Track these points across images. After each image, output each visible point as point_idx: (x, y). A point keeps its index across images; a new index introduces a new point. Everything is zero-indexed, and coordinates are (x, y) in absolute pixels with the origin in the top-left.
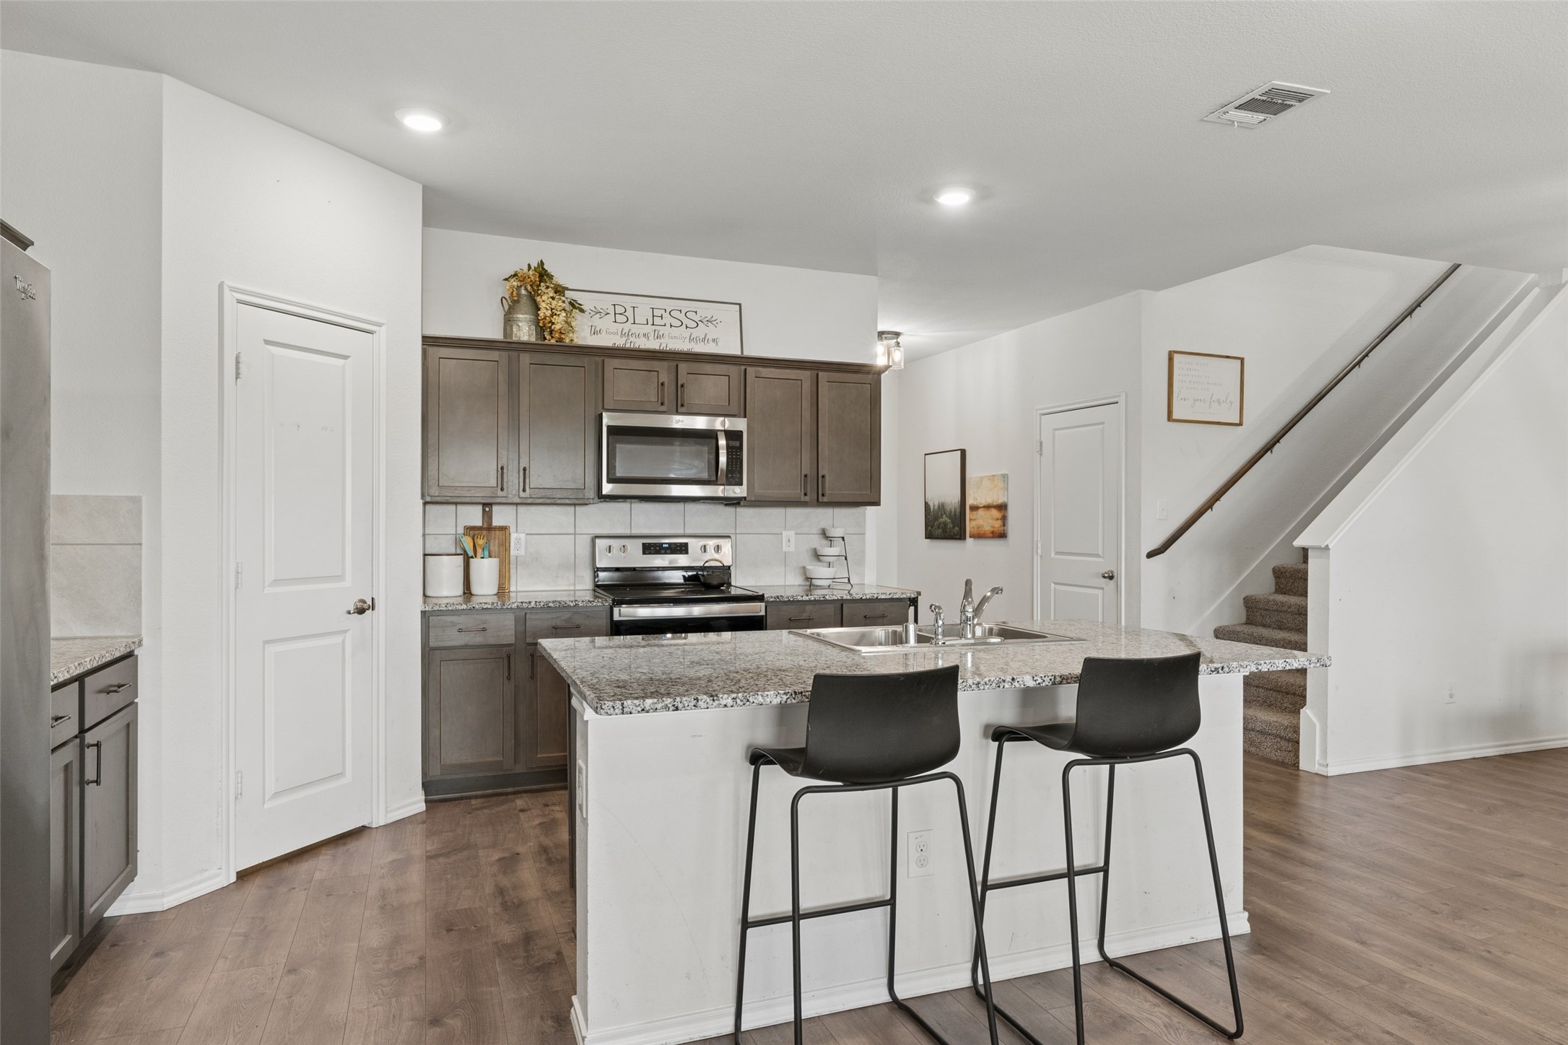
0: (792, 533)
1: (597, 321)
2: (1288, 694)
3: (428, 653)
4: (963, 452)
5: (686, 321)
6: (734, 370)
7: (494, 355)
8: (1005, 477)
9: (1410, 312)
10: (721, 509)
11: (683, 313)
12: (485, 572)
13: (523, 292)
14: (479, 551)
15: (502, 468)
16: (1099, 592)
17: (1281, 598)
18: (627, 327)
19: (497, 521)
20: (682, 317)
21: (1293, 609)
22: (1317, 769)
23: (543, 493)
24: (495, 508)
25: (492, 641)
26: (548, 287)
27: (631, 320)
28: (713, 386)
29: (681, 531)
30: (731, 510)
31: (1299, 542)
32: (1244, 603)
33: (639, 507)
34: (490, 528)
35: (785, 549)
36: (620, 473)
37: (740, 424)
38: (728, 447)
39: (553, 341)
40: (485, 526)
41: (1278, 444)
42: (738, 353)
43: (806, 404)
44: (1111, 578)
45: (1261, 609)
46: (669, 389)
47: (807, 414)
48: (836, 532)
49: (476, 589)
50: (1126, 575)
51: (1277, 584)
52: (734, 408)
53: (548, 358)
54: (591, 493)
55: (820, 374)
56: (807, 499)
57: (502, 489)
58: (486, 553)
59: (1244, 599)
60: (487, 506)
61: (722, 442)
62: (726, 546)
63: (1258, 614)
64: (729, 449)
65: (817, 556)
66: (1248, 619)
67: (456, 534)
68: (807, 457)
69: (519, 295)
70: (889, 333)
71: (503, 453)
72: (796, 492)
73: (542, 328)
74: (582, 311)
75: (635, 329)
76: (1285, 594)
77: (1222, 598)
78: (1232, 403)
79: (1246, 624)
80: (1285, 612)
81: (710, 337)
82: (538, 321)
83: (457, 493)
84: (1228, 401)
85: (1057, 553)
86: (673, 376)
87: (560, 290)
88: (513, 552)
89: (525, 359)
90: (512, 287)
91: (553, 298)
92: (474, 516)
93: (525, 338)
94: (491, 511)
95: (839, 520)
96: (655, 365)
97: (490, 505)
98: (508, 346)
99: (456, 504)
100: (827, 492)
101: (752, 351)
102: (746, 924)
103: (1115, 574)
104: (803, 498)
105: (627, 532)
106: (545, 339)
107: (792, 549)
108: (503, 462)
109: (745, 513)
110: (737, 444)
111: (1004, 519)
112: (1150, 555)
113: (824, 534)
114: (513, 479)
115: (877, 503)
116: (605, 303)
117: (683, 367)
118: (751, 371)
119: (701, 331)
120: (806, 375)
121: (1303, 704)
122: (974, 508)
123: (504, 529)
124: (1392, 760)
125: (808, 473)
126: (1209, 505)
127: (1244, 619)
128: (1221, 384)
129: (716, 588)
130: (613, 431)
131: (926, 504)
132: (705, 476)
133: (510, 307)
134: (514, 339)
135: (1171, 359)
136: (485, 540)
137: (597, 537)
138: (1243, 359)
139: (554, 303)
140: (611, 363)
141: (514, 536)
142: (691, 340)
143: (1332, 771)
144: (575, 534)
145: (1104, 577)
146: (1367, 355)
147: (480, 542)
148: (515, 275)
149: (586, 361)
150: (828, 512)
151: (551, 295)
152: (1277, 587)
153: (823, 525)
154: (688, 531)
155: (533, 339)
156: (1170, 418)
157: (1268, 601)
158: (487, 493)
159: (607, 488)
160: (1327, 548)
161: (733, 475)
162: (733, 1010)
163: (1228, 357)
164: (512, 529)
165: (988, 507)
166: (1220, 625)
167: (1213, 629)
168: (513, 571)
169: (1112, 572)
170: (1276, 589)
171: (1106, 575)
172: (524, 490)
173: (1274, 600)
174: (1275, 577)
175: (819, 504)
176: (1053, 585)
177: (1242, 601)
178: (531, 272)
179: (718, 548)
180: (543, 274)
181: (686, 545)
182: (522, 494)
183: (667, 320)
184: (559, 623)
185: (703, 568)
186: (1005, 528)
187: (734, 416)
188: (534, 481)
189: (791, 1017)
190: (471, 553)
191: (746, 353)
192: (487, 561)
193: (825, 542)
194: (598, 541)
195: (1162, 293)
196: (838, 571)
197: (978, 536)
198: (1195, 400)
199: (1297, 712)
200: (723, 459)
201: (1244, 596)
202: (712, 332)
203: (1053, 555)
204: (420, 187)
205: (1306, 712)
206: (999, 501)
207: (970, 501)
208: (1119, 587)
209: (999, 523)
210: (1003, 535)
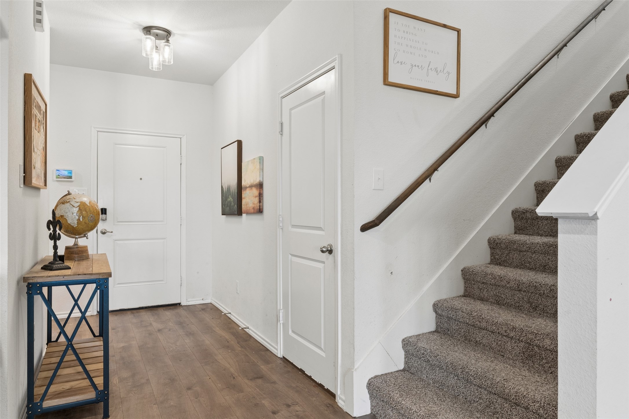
2: (518, 405)
4: (240, 143)
8: (262, 159)
9: (596, 15)
16: (321, 265)
17: (498, 271)
21: (512, 284)
32: (462, 274)
41: (492, 118)
44: (330, 252)
45: (479, 282)
50: (342, 250)
51: (492, 254)
59: (462, 271)
63: (475, 287)
66: (466, 290)
76: (500, 264)
77: (441, 271)
78: (449, 73)
79: (464, 296)
80: (503, 287)
84: (445, 71)
85: (294, 226)
103: (333, 248)
111: (261, 196)
122: (246, 188)
126: (428, 175)
128: (438, 53)
131: (222, 188)
135: (386, 17)
138: (460, 30)
145: (323, 252)
146: (565, 45)
152: (492, 258)
156: (386, 81)
157: (486, 274)
160: (594, 217)
163: (445, 26)
165: (252, 186)
166: (439, 299)
167: (432, 304)
169: (331, 246)
170: (491, 260)
171: (324, 249)
173: (492, 274)
174: (490, 248)
176: (290, 256)
177: (460, 272)
186: (261, 204)
197: (248, 213)
198: (412, 66)
201: (462, 268)
206: (257, 181)
207: (244, 183)
208: (335, 262)
209: (257, 200)
210: (260, 211)
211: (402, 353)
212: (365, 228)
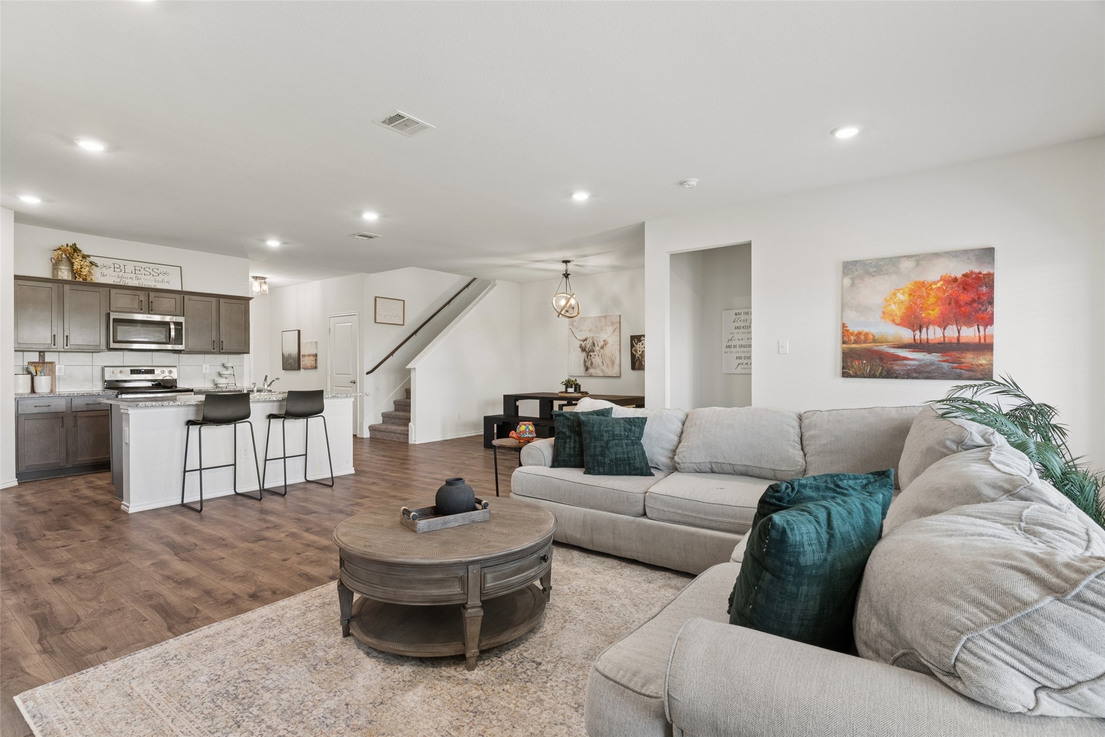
0: (208, 366)
1: (104, 270)
3: (18, 416)
4: (299, 331)
5: (152, 273)
6: (178, 296)
7: (50, 285)
8: (316, 343)
10: (171, 355)
11: (151, 269)
12: (43, 383)
13: (64, 256)
14: (39, 373)
15: (54, 336)
16: (351, 389)
18: (121, 274)
19: (47, 359)
20: (150, 271)
22: (413, 443)
23: (77, 347)
24: (46, 353)
25: (53, 411)
26: (78, 256)
27: (123, 271)
28: (168, 302)
29: (151, 364)
30: (176, 356)
31: (408, 367)
33: (127, 353)
34: (44, 363)
35: (204, 372)
36: (119, 339)
37: (181, 319)
38: (175, 329)
39: (81, 280)
40: (41, 361)
41: (418, 332)
42: (180, 289)
43: (214, 312)
44: (354, 383)
46: (145, 304)
47: (214, 316)
48: (229, 365)
49: (37, 390)
50: (359, 382)
52: (178, 312)
53: (79, 287)
54: (103, 347)
55: (221, 299)
56: (214, 351)
57: (54, 345)
58: (43, 374)
60: (42, 353)
61: (172, 326)
62: (174, 370)
64: (176, 329)
65: (220, 375)
67: (23, 365)
68: (214, 333)
69: (62, 257)
70: (260, 277)
71: (55, 329)
72: (209, 347)
73: (74, 273)
74: (97, 266)
75: (125, 275)
77: (397, 389)
78: (400, 317)
81: (165, 280)
82: (73, 270)
83: (29, 346)
84: (398, 316)
85: (336, 374)
86: (147, 298)
87: (84, 257)
88: (57, 374)
89: (67, 287)
90: (58, 254)
91: (82, 261)
92: (35, 357)
93: (66, 278)
94: (44, 355)
95: (231, 360)
96: (138, 293)
97: (44, 352)
98: (54, 281)
99: (23, 351)
100: (224, 348)
101: (187, 288)
102: (185, 471)
103: (355, 381)
104: (212, 350)
105: (122, 365)
106: (76, 278)
107: (208, 372)
108: (54, 332)
109: (183, 357)
110: (180, 327)
111: (316, 360)
112: (367, 373)
113: (223, 366)
114: (60, 341)
115: (248, 353)
116: (110, 262)
117: (152, 294)
118: (187, 297)
119: (161, 277)
120: (214, 300)
121: (410, 422)
122: (304, 356)
123: (52, 363)
124: (438, 438)
125: (215, 340)
126: (391, 355)
127: (405, 397)
128: (396, 310)
129: (171, 387)
130: (115, 320)
131: (283, 355)
132: (164, 340)
133: (56, 262)
134: (59, 278)
135: (375, 300)
136: (42, 368)
137: (105, 367)
138: (404, 301)
139: (82, 263)
140: (113, 291)
141: (57, 367)
142: (155, 281)
143: (417, 443)
144: (92, 365)
145: (352, 383)
147: (39, 369)
148: (60, 249)
149: (101, 289)
150: (226, 356)
151: (81, 259)
153: (223, 362)
154: (154, 365)
155: (70, 278)
156: (375, 322)
158: (46, 346)
159: (113, 345)
160: (415, 368)
161: (178, 339)
162: (181, 497)
163: (400, 300)
164: (57, 363)
165: (309, 355)
167: (393, 401)
168: (57, 382)
172: (67, 346)
175: (220, 353)
176: (334, 387)
177: (405, 390)
178: (69, 248)
179: (170, 372)
180: (75, 249)
181: (154, 370)
182: (65, 347)
183: (143, 271)
184: (90, 403)
185: (162, 380)
186: (317, 364)
187: (178, 316)
188: (72, 341)
189: (200, 499)
190: (34, 374)
191: (184, 289)
192: (43, 378)
193: (224, 369)
194: (106, 369)
195: (372, 275)
196: (231, 381)
197: (305, 369)
198: (385, 315)
199: (407, 425)
200: (173, 334)
202: (166, 278)
203: (334, 375)
204: (13, 212)
205: (411, 424)
206: (314, 353)
207: (302, 353)
208: (356, 386)
209: (314, 362)
210: (316, 368)
211: (382, 418)
212: (368, 373)
